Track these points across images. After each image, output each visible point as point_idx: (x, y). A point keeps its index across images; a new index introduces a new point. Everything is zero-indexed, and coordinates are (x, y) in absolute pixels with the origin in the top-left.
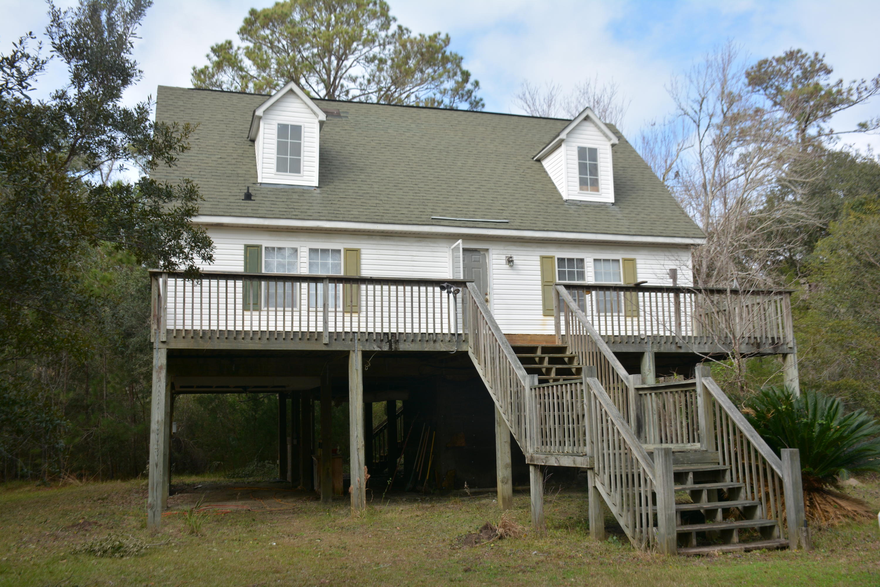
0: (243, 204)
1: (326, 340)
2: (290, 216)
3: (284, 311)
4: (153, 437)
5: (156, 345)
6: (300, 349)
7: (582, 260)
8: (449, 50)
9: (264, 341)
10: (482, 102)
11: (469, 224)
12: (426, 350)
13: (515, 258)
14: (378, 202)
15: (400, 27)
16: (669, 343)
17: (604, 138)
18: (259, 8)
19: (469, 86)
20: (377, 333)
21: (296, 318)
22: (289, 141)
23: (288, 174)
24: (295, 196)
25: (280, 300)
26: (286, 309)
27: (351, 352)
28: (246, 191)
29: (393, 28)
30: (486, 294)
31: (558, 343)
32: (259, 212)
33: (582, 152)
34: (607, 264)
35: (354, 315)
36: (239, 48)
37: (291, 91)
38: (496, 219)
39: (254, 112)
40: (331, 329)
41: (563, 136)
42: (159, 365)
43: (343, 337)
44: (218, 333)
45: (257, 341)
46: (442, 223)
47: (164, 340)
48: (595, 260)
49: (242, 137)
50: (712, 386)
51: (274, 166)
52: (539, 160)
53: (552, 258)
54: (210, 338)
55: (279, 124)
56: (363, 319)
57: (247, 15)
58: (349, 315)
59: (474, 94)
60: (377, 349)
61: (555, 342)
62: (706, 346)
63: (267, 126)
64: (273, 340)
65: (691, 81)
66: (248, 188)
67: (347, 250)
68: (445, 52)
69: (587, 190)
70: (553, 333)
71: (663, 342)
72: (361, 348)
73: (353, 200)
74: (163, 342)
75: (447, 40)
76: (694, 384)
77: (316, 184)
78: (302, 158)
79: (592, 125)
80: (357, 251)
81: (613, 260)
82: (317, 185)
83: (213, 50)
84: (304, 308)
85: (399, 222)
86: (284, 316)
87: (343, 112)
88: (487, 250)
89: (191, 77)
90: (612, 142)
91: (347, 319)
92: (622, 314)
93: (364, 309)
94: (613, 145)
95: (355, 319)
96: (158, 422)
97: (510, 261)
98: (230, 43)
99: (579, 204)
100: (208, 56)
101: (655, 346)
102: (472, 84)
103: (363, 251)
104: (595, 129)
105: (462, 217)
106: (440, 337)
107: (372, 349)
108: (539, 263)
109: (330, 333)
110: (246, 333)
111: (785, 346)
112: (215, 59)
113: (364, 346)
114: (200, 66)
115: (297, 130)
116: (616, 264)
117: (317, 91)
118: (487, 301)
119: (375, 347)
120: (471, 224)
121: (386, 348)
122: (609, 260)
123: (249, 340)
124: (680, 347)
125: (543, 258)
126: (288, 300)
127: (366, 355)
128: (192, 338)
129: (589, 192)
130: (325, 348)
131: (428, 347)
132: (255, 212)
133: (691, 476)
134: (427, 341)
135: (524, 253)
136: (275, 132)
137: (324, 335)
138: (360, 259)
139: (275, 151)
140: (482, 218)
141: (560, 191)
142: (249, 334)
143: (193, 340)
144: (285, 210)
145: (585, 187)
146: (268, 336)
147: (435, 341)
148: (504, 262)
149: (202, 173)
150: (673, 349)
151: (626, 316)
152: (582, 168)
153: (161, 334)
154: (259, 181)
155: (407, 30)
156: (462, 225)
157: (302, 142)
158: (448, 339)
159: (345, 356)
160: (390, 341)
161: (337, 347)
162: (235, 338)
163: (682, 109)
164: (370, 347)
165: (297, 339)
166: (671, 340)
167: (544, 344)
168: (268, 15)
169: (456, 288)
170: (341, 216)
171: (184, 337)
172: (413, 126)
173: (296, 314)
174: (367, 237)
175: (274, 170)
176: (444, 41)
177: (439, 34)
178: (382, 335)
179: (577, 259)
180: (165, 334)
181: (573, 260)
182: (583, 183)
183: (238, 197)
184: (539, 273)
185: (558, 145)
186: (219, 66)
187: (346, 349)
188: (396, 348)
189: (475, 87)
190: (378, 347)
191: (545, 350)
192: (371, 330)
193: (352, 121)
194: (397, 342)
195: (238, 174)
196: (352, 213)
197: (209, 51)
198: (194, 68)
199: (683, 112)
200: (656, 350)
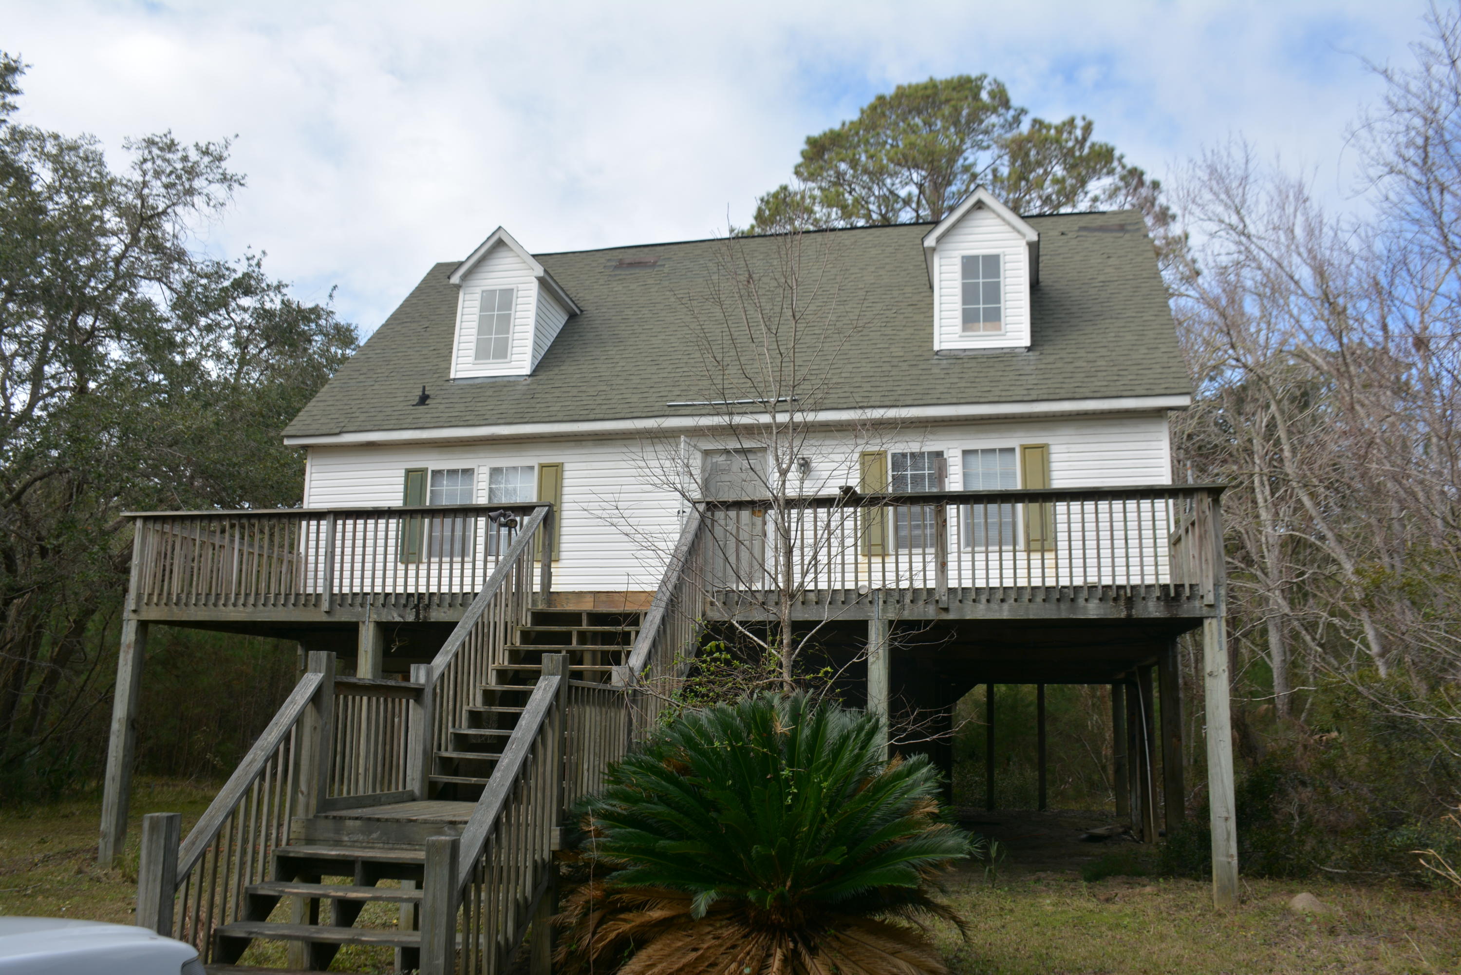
0: (408, 412)
1: (325, 605)
4: (113, 741)
5: (125, 616)
6: (293, 619)
7: (939, 454)
13: (814, 459)
14: (605, 388)
16: (921, 603)
17: (1014, 235)
20: (399, 594)
21: (468, 572)
22: (496, 313)
23: (491, 360)
25: (447, 547)
27: (361, 625)
28: (421, 393)
33: (971, 265)
34: (990, 457)
40: (335, 590)
41: (931, 242)
42: (128, 642)
43: (350, 601)
44: (194, 598)
47: (134, 608)
48: (966, 452)
53: (882, 454)
55: (483, 292)
60: (398, 619)
62: (1005, 606)
63: (467, 297)
64: (260, 606)
66: (424, 387)
69: (977, 330)
71: (907, 600)
72: (374, 617)
73: (569, 389)
74: (134, 612)
77: (528, 371)
78: (511, 335)
80: (558, 467)
81: (1002, 450)
82: (530, 373)
84: (480, 556)
85: (612, 416)
88: (765, 450)
90: (1028, 239)
92: (1021, 545)
94: (1031, 246)
97: (802, 466)
99: (962, 354)
101: (891, 608)
103: (567, 466)
107: (390, 619)
108: (857, 465)
109: (332, 594)
110: (227, 597)
111: (1197, 603)
113: (379, 614)
116: (1007, 457)
119: (395, 615)
121: (411, 618)
122: (993, 451)
123: (231, 607)
124: (946, 610)
125: (864, 456)
126: (458, 546)
127: (380, 627)
129: (981, 332)
130: (325, 618)
137: (325, 597)
138: (562, 478)
140: (757, 397)
141: (935, 336)
143: (166, 608)
145: (973, 324)
146: (253, 601)
148: (793, 467)
150: (931, 613)
151: (1029, 551)
152: (969, 293)
153: (131, 600)
160: (416, 607)
161: (342, 616)
162: (214, 605)
164: (385, 616)
165: (290, 605)
170: (531, 415)
171: (156, 604)
173: (468, 566)
178: (405, 597)
179: (930, 453)
181: (922, 454)
182: (970, 318)
183: (408, 403)
184: (857, 482)
187: (354, 620)
188: (425, 617)
190: (400, 616)
192: (389, 590)
194: (428, 606)
200: (892, 615)
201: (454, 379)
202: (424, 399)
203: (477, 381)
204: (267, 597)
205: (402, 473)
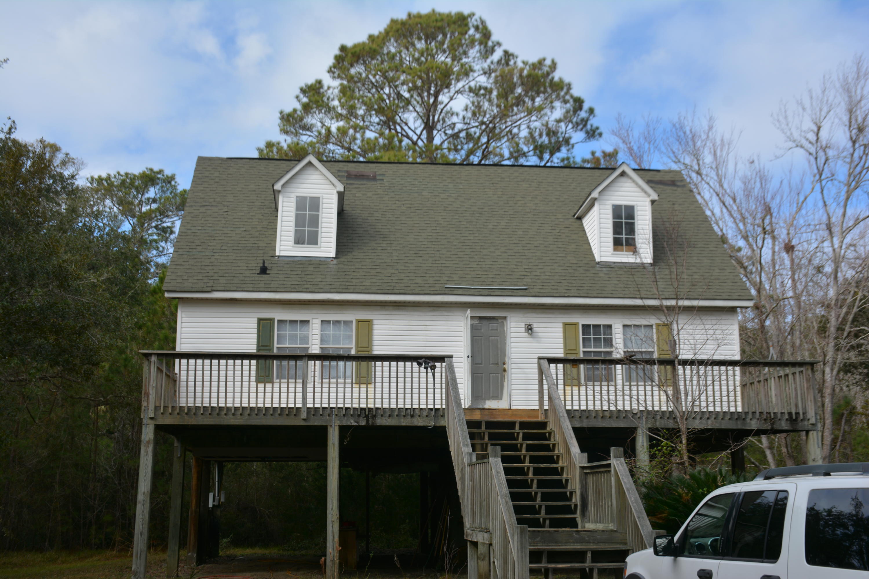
0: (257, 279)
1: (304, 415)
2: (301, 290)
4: (139, 508)
5: (145, 421)
6: (279, 424)
7: (610, 327)
8: (557, 76)
9: (246, 416)
10: (598, 131)
11: (484, 292)
12: (403, 424)
13: (535, 326)
14: (393, 271)
15: (506, 52)
16: (665, 419)
17: (643, 194)
18: (349, 44)
19: (583, 114)
20: (354, 409)
22: (307, 213)
23: (306, 246)
24: (311, 268)
25: (292, 374)
27: (329, 427)
28: (262, 265)
29: (498, 54)
30: (504, 364)
31: (541, 418)
32: (272, 286)
33: (617, 210)
34: (638, 330)
36: (329, 88)
37: (310, 163)
38: (515, 285)
39: (273, 186)
40: (310, 405)
41: (595, 194)
42: (147, 439)
43: (321, 413)
44: (202, 410)
45: (239, 417)
46: (455, 292)
47: (152, 416)
48: (625, 326)
49: (271, 208)
50: (621, 467)
51: (292, 239)
52: (580, 218)
53: (576, 324)
54: (195, 414)
55: (297, 197)
57: (337, 52)
59: (589, 123)
60: (354, 424)
61: (538, 417)
62: (710, 422)
63: (286, 199)
64: (254, 415)
66: (265, 261)
67: (359, 321)
68: (553, 78)
69: (622, 251)
70: (537, 407)
71: (658, 417)
72: (338, 423)
73: (368, 270)
74: (152, 418)
75: (554, 66)
76: (609, 465)
77: (333, 254)
78: (319, 229)
79: (630, 181)
80: (369, 322)
81: (646, 326)
82: (334, 256)
83: (303, 91)
85: (410, 292)
86: (265, 393)
87: (380, 175)
88: (505, 318)
89: (279, 121)
90: (651, 198)
94: (653, 202)
96: (144, 493)
97: (529, 329)
98: (319, 82)
99: (613, 265)
100: (297, 97)
101: (650, 421)
102: (586, 112)
103: (375, 322)
104: (633, 185)
105: (478, 285)
106: (418, 412)
107: (349, 424)
108: (561, 330)
109: (308, 408)
110: (229, 409)
111: (806, 423)
112: (305, 100)
113: (341, 421)
114: (288, 110)
116: (648, 330)
118: (505, 370)
119: (352, 421)
120: (486, 292)
121: (363, 423)
122: (640, 326)
123: (231, 416)
124: (677, 423)
125: (565, 325)
126: (300, 373)
127: (343, 429)
128: (178, 414)
129: (624, 253)
130: (303, 423)
131: (405, 422)
132: (267, 286)
133: (589, 555)
134: (404, 416)
135: (545, 320)
136: (293, 204)
137: (302, 410)
138: (372, 330)
139: (293, 224)
140: (500, 285)
141: (594, 252)
142: (231, 410)
143: (178, 417)
144: (297, 283)
145: (620, 247)
146: (248, 412)
147: (412, 416)
148: (523, 329)
149: (223, 248)
150: (671, 424)
152: (617, 228)
153: (150, 411)
154: (277, 253)
155: (512, 55)
156: (476, 293)
157: (320, 213)
158: (425, 413)
160: (367, 416)
161: (315, 422)
162: (218, 414)
163: (794, 141)
164: (346, 422)
165: (277, 415)
166: (668, 415)
167: (522, 420)
168: (355, 52)
169: (433, 364)
170: (353, 287)
171: (170, 414)
172: (451, 186)
174: (379, 308)
175: (292, 243)
176: (550, 67)
177: (544, 60)
178: (359, 410)
179: (604, 326)
180: (153, 411)
181: (599, 326)
182: (617, 243)
183: (254, 272)
184: (562, 340)
185: (591, 206)
186: (306, 108)
187: (324, 424)
188: (373, 423)
189: (590, 115)
190: (355, 422)
191: (524, 425)
192: (348, 406)
193: (387, 184)
194: (374, 417)
195: (258, 247)
196: (364, 284)
197: (298, 92)
198: (281, 113)
199: (794, 145)
200: (650, 425)
201: (279, 256)
202: (264, 270)
203: (296, 259)
204: (259, 409)
205: (256, 321)
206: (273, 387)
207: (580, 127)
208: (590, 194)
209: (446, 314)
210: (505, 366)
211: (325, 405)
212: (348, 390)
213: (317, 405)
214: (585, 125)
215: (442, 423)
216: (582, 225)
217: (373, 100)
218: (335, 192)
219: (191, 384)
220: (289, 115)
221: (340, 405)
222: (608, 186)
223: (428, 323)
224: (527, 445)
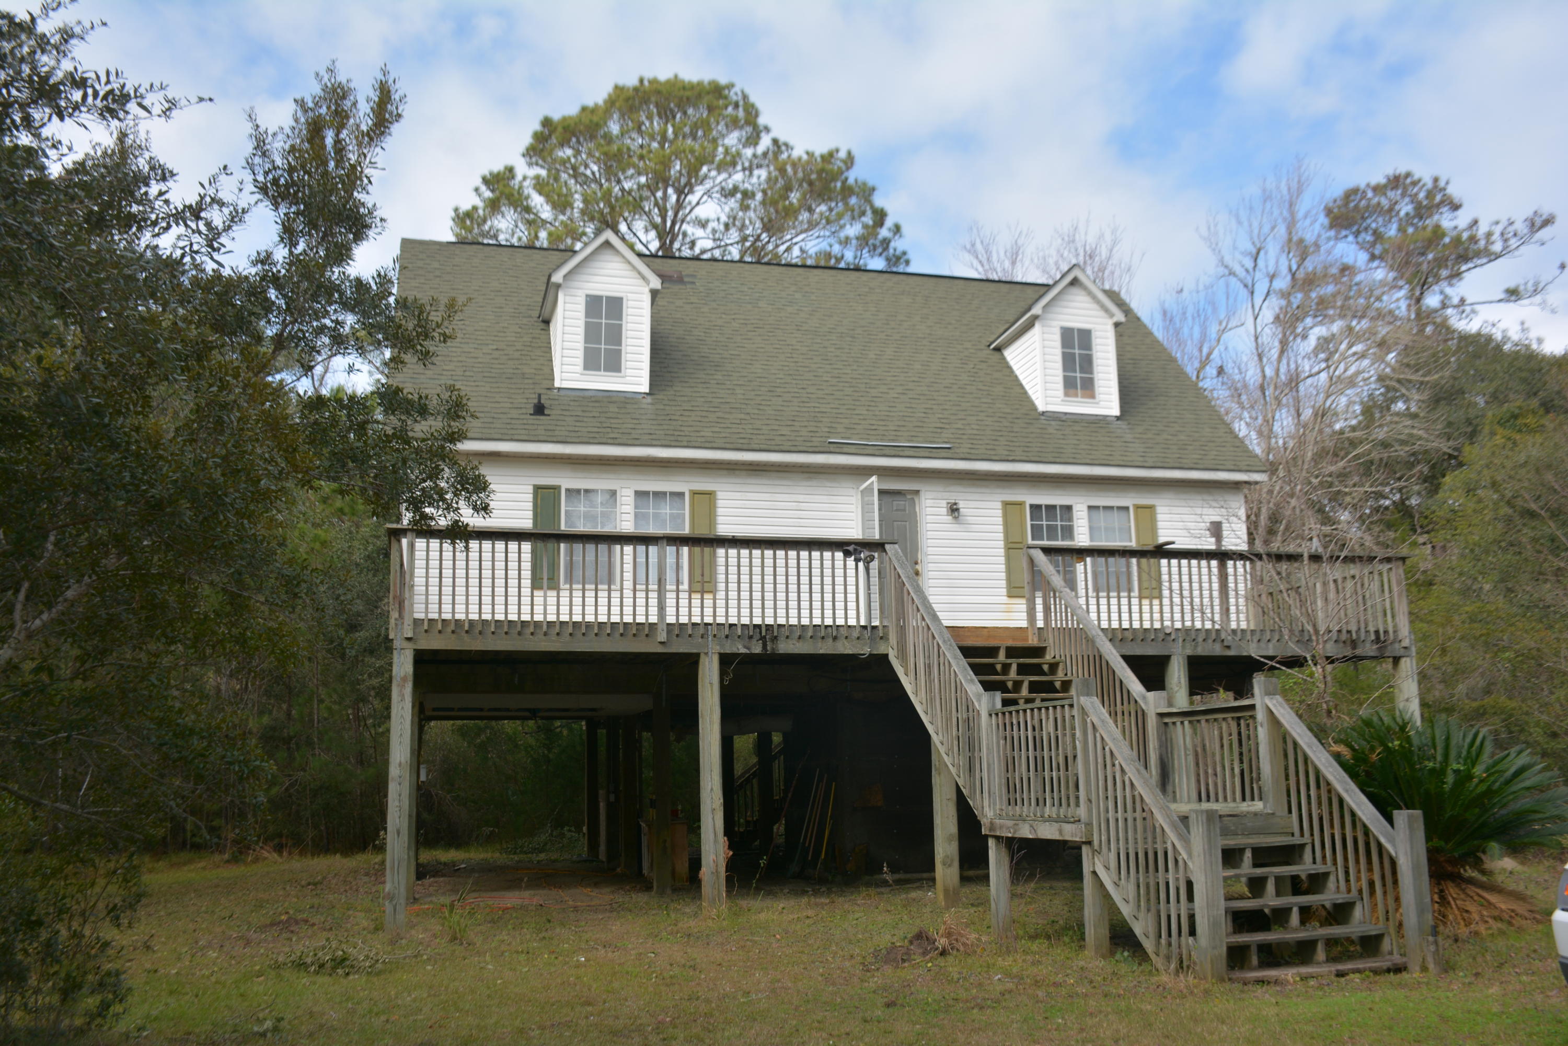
0: (531, 422)
1: (662, 636)
2: (604, 440)
3: (596, 590)
4: (393, 788)
5: (397, 644)
6: (620, 650)
7: (1069, 508)
8: (852, 176)
9: (566, 637)
10: (906, 257)
11: (887, 451)
12: (821, 652)
13: (961, 505)
14: (742, 416)
15: (775, 141)
16: (1210, 641)
17: (1102, 313)
18: (556, 116)
19: (884, 232)
20: (743, 625)
21: (615, 601)
22: (604, 321)
23: (602, 373)
24: (613, 408)
25: (590, 572)
26: (600, 587)
27: (702, 656)
28: (536, 401)
29: (765, 142)
30: (916, 563)
31: (1033, 641)
32: (557, 433)
33: (1067, 335)
34: (1109, 514)
35: (706, 596)
36: (525, 178)
37: (607, 244)
38: (931, 442)
39: (550, 277)
40: (671, 619)
41: (1037, 310)
42: (402, 674)
43: (690, 632)
44: (493, 625)
45: (554, 638)
46: (845, 450)
47: (409, 635)
48: (1090, 507)
49: (530, 317)
50: (1282, 711)
51: (580, 361)
52: (998, 349)
53: (1021, 504)
54: (480, 633)
55: (587, 296)
56: (721, 603)
57: (537, 127)
58: (699, 596)
59: (892, 244)
60: (743, 650)
61: (1027, 640)
63: (568, 299)
64: (579, 635)
65: (1239, 223)
66: (540, 395)
67: (694, 493)
68: (846, 179)
69: (1076, 396)
70: (1024, 624)
71: (1200, 640)
72: (718, 649)
73: (704, 414)
74: (409, 639)
75: (850, 160)
76: (1252, 707)
77: (645, 388)
78: (623, 348)
79: (1083, 293)
80: (710, 495)
81: (1119, 508)
82: (647, 391)
83: (485, 181)
84: (628, 584)
85: (777, 448)
86: (596, 597)
87: (688, 276)
88: (917, 492)
89: (451, 223)
90: (1115, 319)
91: (696, 602)
92: (1135, 593)
93: (721, 586)
94: (1117, 325)
95: (708, 602)
96: (400, 764)
97: (954, 510)
98: (510, 170)
99: (1064, 418)
100: (477, 190)
101: (1188, 645)
102: (890, 230)
103: (720, 495)
104: (1087, 299)
105: (877, 440)
106: (843, 632)
107: (735, 650)
108: (999, 513)
109: (668, 624)
110: (537, 624)
111: (1397, 646)
112: (488, 194)
113: (722, 646)
114: (465, 206)
115: (615, 305)
116: (1123, 514)
117: (644, 241)
118: (917, 573)
119: (740, 647)
120: (892, 452)
121: (757, 649)
122: (1111, 508)
123: (541, 637)
124: (1228, 647)
125: (1006, 504)
126: (603, 572)
127: (726, 660)
128: (453, 632)
129: (1079, 399)
130: (660, 649)
131: (825, 648)
132: (550, 433)
133: (1248, 854)
134: (823, 638)
135: (977, 496)
136: (581, 308)
137: (660, 627)
138: (715, 507)
139: (581, 338)
140: (909, 441)
141: (1033, 397)
142: (541, 627)
143: (454, 636)
144: (596, 430)
145: (1072, 391)
146: (570, 630)
147: (835, 638)
148: (944, 511)
149: (467, 373)
150: (1217, 650)
151: (1141, 598)
152: (1068, 361)
153: (405, 626)
154: (557, 384)
155: (786, 145)
156: (877, 453)
157: (624, 323)
158: (855, 634)
159: (691, 661)
160: (763, 638)
161: (681, 647)
162: (519, 634)
163: (1226, 267)
164: (729, 648)
165: (617, 635)
166: (1214, 636)
167: (1010, 643)
168: (569, 126)
169: (867, 553)
170: (685, 439)
171: (440, 632)
172: (798, 296)
173: (615, 595)
174: (725, 472)
175: (580, 368)
176: (844, 162)
177: (837, 151)
178: (751, 628)
179: (1061, 506)
180: (412, 627)
181: (1054, 507)
182: (1069, 385)
183: (524, 411)
184: (1000, 528)
185: (1029, 325)
186: (494, 206)
187: (695, 651)
188: (773, 649)
189: (895, 234)
190: (745, 647)
191: (1012, 652)
192: (732, 620)
193: (701, 289)
194: (775, 639)
195: (523, 374)
196: (702, 434)
197: (478, 182)
198: (456, 210)
199: (1227, 272)
200: (1189, 652)
201: (559, 389)
202: (540, 410)
203: (587, 394)
204: (589, 625)
205: (530, 489)
206: (558, 597)
207: (880, 250)
208: (1029, 309)
209: (829, 484)
210: (917, 567)
211: (696, 619)
212: (684, 602)
213: (684, 620)
214: (886, 249)
215: (881, 649)
216: (1004, 359)
217: (599, 194)
218: (646, 290)
219: (434, 590)
220: (468, 215)
221: (721, 620)
222: (1053, 299)
223: (801, 498)
224: (1031, 682)
